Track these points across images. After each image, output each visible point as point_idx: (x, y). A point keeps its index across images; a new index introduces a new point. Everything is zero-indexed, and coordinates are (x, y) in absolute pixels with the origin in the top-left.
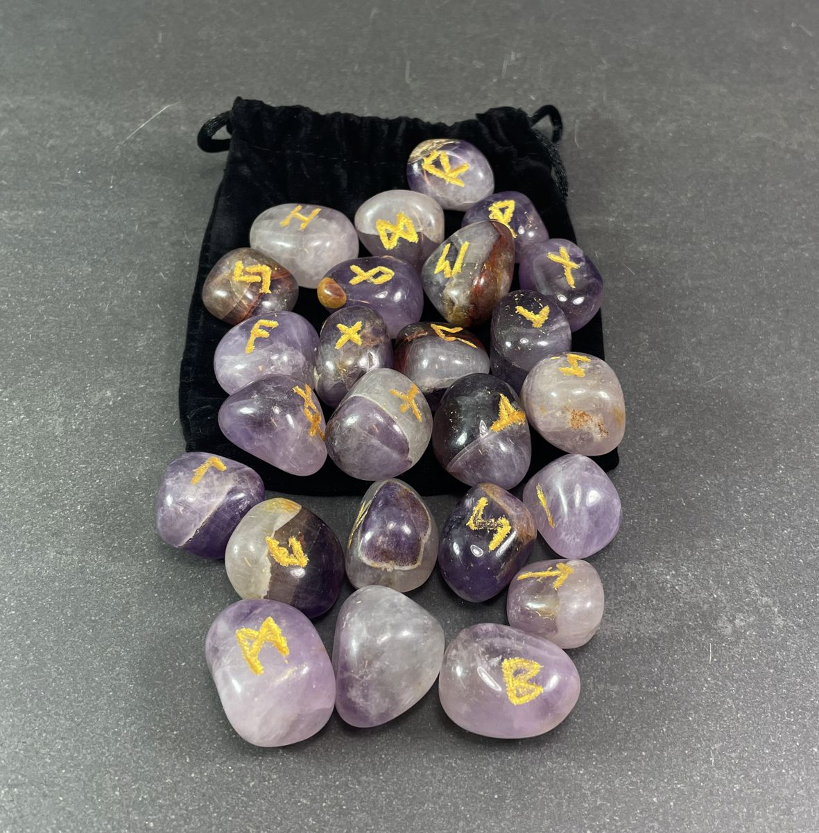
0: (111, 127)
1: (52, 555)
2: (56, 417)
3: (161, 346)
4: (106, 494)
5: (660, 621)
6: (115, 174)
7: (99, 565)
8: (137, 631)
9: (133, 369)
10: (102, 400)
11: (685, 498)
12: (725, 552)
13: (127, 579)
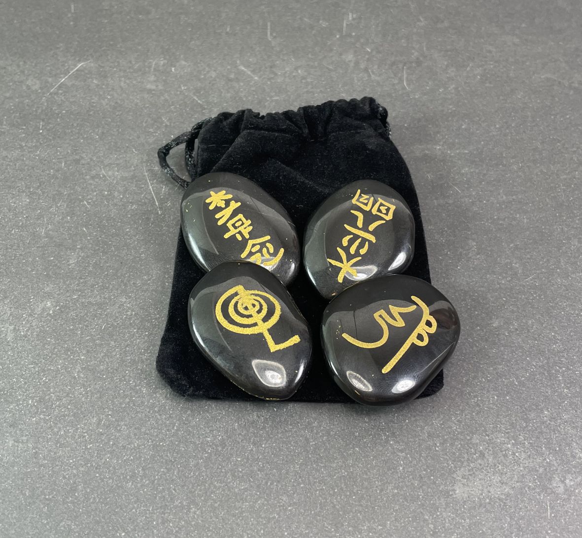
0: (38, 82)
1: (11, 443)
2: (7, 325)
3: (88, 263)
4: (51, 390)
5: (506, 484)
6: (43, 120)
7: (51, 451)
8: (83, 507)
9: (68, 282)
10: (43, 309)
11: (517, 378)
12: (553, 423)
13: (73, 462)
